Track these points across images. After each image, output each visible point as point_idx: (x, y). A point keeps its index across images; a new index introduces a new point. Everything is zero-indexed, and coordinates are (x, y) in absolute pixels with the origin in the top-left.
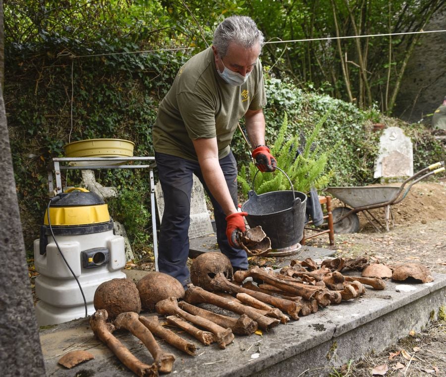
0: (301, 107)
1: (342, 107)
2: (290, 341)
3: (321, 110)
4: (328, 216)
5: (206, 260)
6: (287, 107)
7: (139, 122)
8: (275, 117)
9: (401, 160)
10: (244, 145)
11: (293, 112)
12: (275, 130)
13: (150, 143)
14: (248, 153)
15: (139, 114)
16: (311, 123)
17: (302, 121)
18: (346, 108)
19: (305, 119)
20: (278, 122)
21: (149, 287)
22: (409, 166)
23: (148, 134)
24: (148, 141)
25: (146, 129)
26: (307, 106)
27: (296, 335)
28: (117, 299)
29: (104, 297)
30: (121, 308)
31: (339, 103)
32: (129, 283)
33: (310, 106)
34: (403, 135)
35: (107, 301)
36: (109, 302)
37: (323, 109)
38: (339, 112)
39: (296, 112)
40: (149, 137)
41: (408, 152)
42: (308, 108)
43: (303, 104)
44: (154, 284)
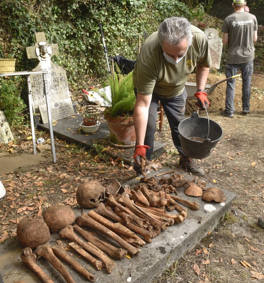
0: (147, 6)
1: (177, 7)
2: (147, 264)
3: (162, 10)
4: (160, 112)
5: (88, 190)
6: (136, 7)
7: (11, 17)
8: (126, 15)
9: (213, 56)
10: (99, 38)
11: (140, 10)
12: (125, 25)
13: (21, 37)
14: (102, 45)
15: (12, 10)
16: (153, 20)
17: (146, 18)
18: (180, 8)
19: (149, 16)
20: (127, 19)
21: (53, 220)
22: (218, 61)
23: (20, 29)
24: (20, 36)
25: (18, 25)
26: (151, 5)
27: (150, 258)
28: (36, 237)
29: (26, 237)
30: (38, 242)
31: (175, 4)
32: (42, 223)
33: (153, 5)
34: (218, 36)
35: (30, 239)
36: (31, 240)
37: (163, 9)
38: (175, 12)
39: (142, 10)
40: (20, 32)
41: (219, 50)
42: (152, 7)
43: (148, 4)
44: (57, 218)
